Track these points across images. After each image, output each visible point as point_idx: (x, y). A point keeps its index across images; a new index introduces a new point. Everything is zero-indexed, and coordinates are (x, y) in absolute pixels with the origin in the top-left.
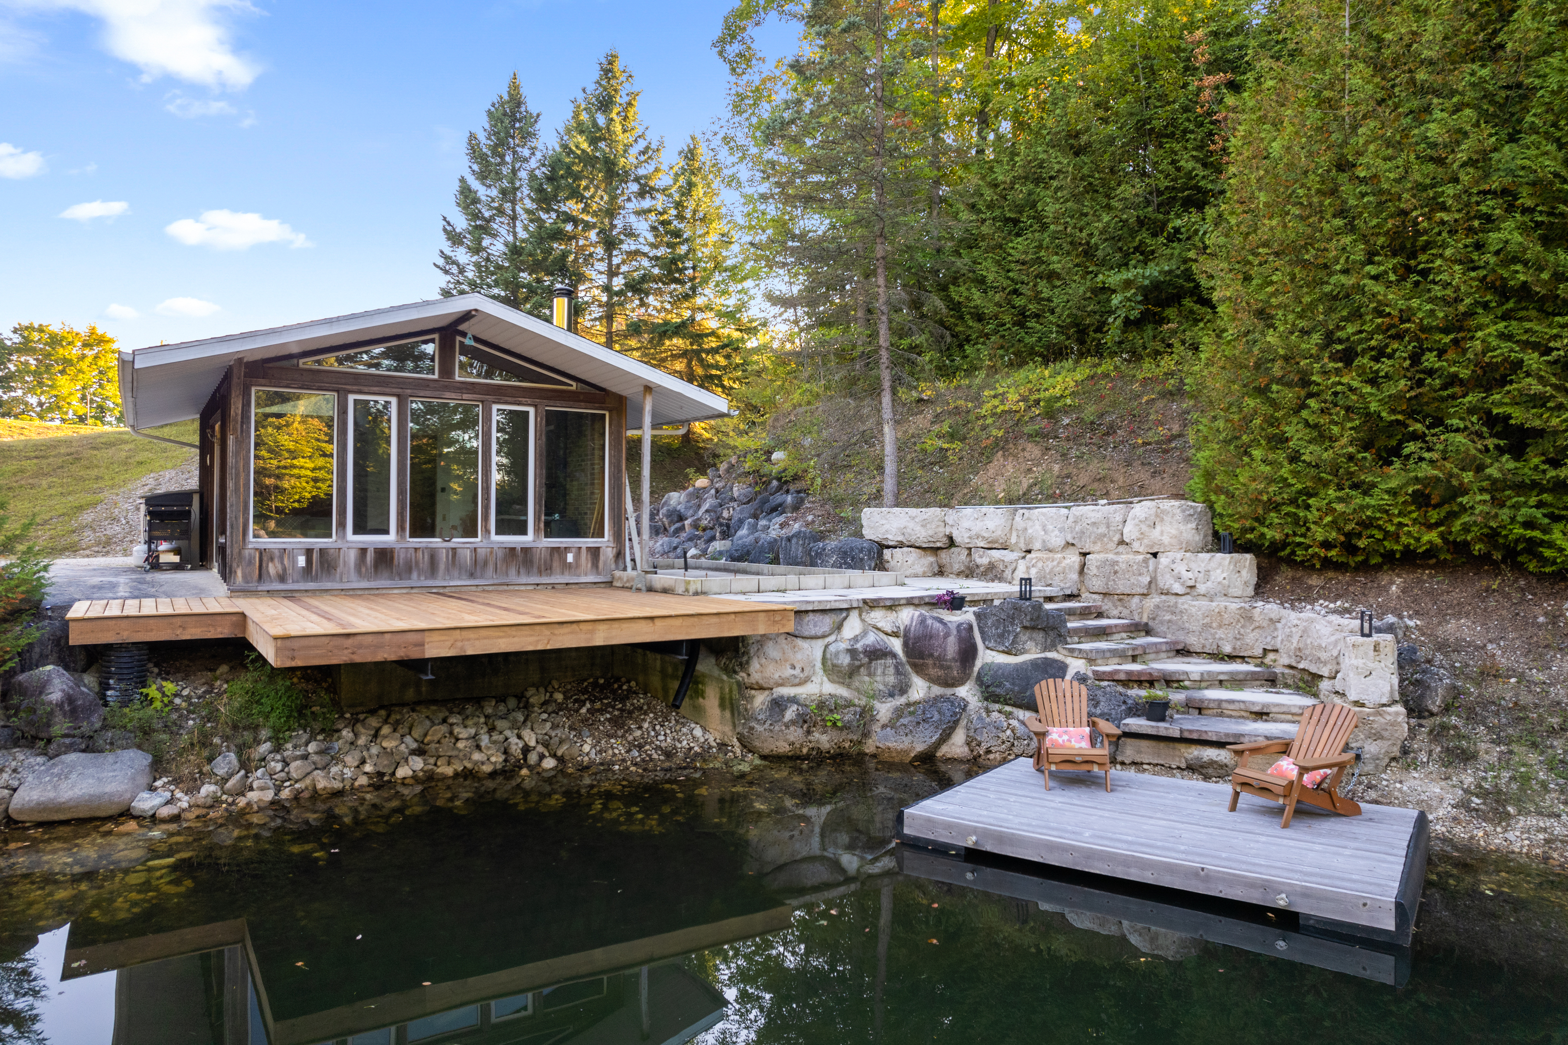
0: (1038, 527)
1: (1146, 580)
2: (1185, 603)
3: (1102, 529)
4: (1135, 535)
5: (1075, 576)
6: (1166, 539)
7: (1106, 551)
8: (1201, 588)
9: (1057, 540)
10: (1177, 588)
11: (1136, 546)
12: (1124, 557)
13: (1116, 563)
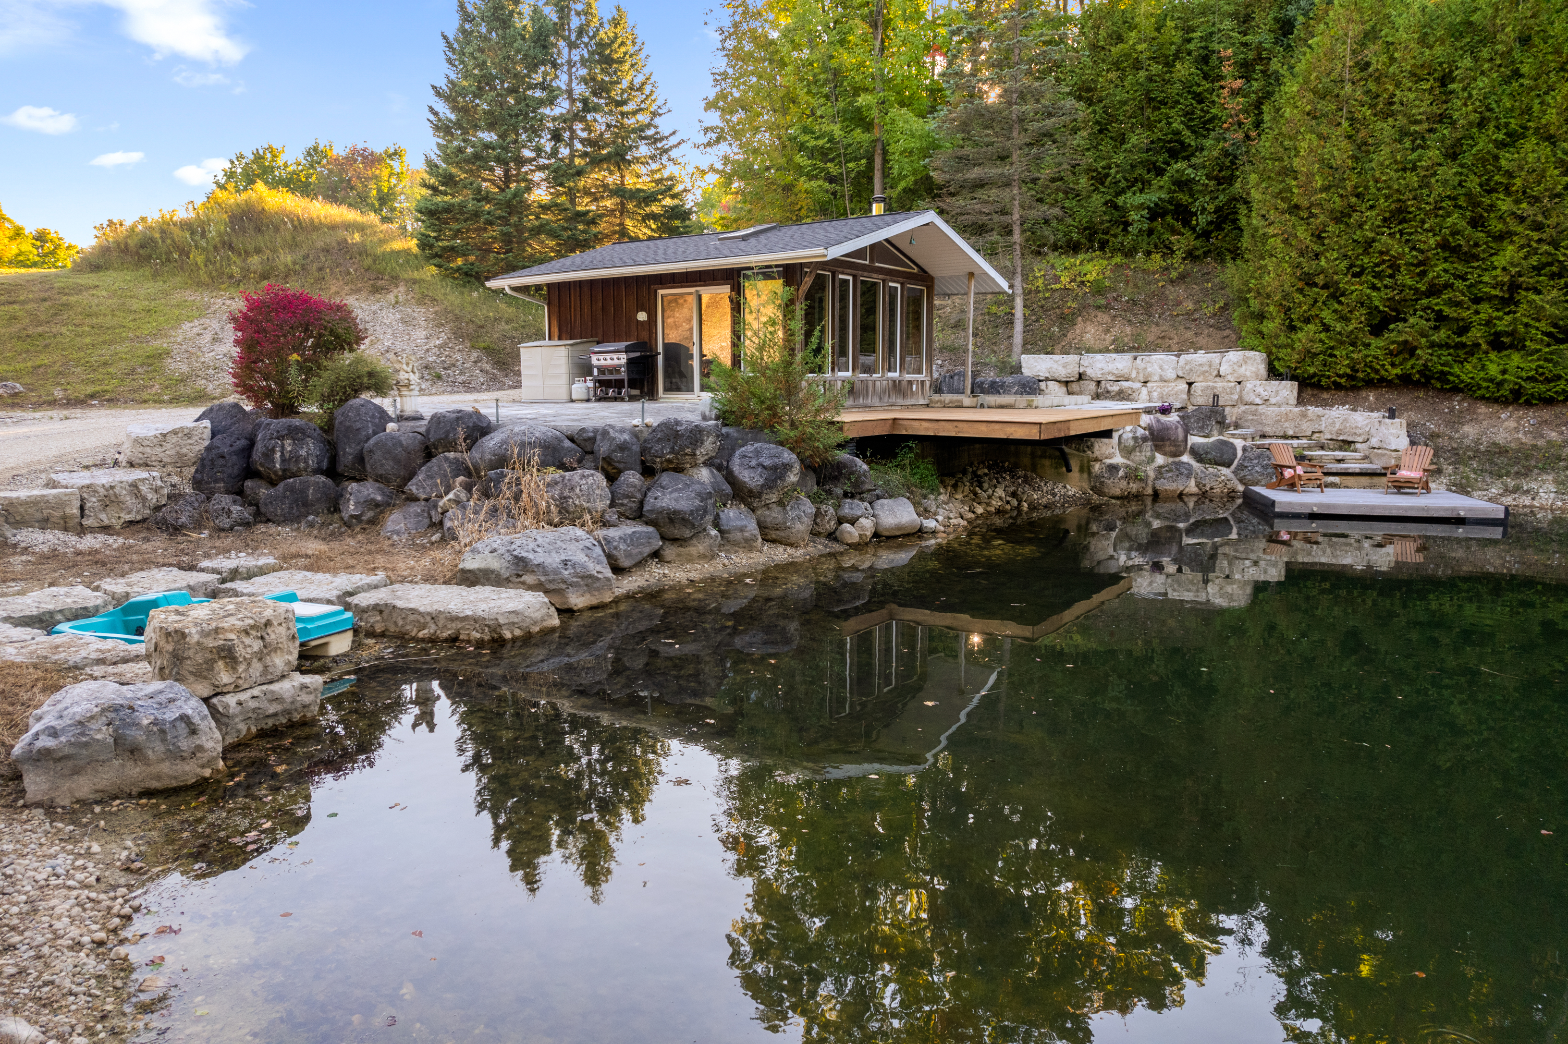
0: (1156, 367)
1: (1236, 397)
2: (1262, 409)
3: (1206, 368)
4: (1229, 371)
5: (1185, 396)
6: (1248, 374)
7: (1206, 380)
8: (1273, 401)
9: (1171, 374)
10: (1258, 401)
11: (1229, 377)
12: (1220, 385)
13: (1214, 388)
